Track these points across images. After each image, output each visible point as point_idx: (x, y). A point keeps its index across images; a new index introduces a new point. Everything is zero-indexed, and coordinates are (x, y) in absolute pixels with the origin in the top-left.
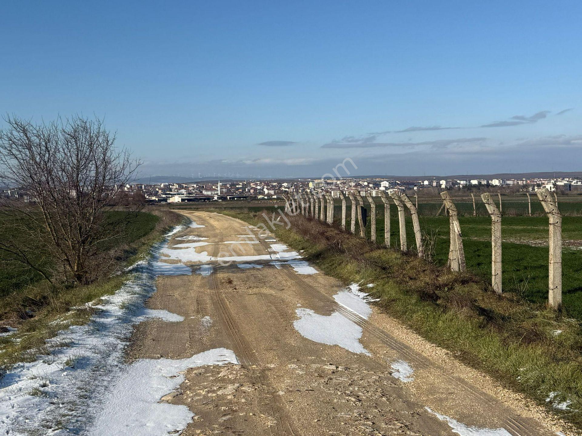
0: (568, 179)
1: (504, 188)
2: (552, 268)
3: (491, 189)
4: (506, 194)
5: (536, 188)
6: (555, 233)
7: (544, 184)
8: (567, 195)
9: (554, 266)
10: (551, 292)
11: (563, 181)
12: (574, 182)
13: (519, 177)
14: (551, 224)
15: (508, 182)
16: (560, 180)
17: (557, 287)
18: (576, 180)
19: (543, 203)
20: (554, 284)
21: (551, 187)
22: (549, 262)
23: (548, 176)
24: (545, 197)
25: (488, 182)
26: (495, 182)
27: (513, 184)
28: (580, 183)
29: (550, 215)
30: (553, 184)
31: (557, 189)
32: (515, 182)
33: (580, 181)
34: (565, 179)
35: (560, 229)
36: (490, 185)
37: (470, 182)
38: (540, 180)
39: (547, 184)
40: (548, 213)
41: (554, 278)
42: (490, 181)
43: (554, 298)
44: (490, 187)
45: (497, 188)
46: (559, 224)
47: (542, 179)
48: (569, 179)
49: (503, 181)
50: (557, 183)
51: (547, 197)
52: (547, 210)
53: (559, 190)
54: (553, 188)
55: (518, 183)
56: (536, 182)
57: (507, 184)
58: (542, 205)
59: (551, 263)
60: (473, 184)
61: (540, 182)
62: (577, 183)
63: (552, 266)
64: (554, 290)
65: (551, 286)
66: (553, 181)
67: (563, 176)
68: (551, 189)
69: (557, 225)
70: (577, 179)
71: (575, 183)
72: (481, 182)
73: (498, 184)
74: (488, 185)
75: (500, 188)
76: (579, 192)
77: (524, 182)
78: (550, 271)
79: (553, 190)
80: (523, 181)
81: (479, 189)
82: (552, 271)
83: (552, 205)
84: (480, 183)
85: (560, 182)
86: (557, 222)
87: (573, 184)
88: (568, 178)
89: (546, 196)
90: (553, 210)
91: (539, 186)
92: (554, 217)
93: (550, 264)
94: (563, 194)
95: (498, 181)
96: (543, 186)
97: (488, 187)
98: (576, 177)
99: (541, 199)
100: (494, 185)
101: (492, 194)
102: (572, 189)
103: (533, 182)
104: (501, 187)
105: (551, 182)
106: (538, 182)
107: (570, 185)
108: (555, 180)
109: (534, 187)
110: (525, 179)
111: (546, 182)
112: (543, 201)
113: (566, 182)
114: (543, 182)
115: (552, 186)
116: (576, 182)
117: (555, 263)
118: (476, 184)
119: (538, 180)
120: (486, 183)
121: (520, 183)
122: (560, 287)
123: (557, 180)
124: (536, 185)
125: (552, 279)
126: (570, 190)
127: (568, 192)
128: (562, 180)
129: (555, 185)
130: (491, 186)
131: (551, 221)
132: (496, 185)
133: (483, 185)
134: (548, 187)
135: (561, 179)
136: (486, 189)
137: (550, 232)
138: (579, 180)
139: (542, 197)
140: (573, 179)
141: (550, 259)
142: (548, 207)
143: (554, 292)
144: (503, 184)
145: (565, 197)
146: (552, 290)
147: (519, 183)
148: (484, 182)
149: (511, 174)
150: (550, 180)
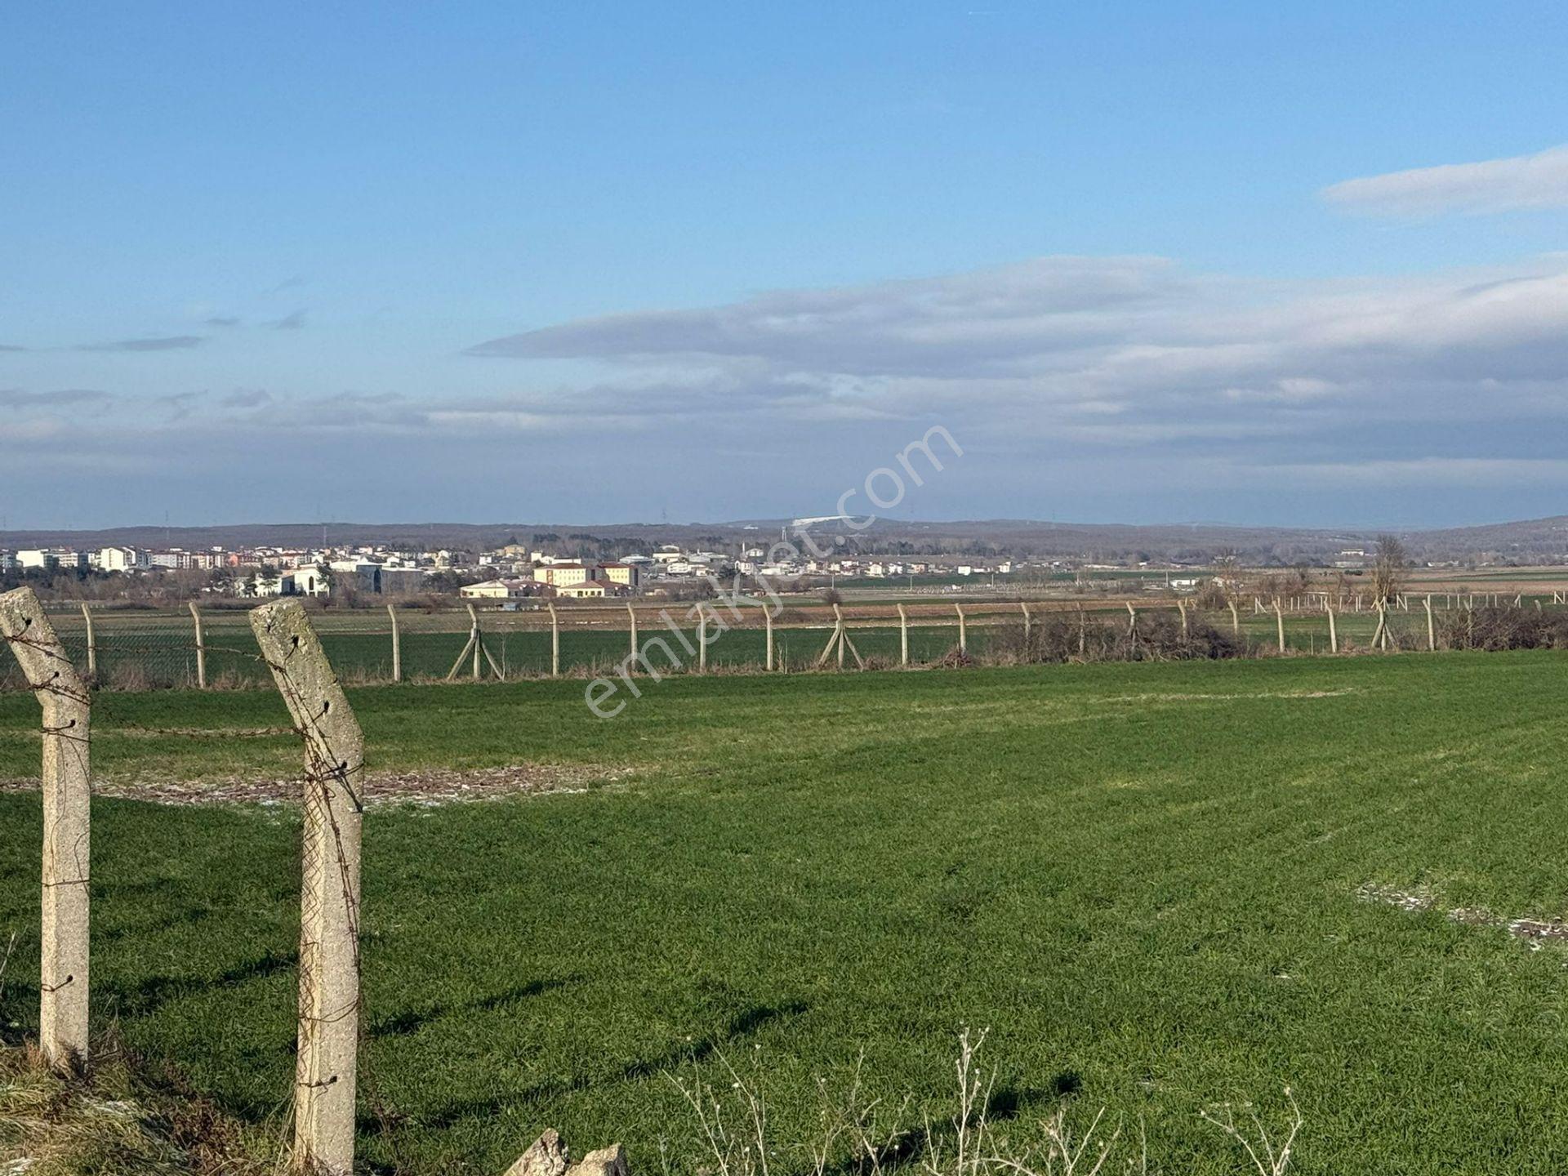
0: (370, 551)
1: (143, 581)
2: (53, 905)
3: (96, 586)
4: (149, 603)
5: (259, 581)
6: (62, 764)
7: (287, 567)
8: (366, 606)
9: (58, 896)
10: (47, 999)
11: (353, 557)
12: (392, 559)
13: (197, 540)
14: (47, 730)
15: (159, 560)
16: (343, 553)
17: (70, 978)
18: (397, 554)
19: (17, 648)
20: (58, 967)
21: (311, 579)
22: (44, 881)
23: (304, 538)
24: (23, 626)
25: (83, 559)
26: (112, 560)
27: (179, 568)
28: (413, 564)
29: (44, 696)
30: (320, 569)
31: (332, 585)
32: (186, 561)
33: (410, 559)
34: (363, 550)
35: (82, 749)
36: (91, 572)
37: (13, 559)
38: (276, 555)
39: (299, 568)
40: (37, 687)
41: (58, 945)
42: (91, 557)
43: (59, 1022)
44: (90, 578)
45: (117, 582)
46: (79, 731)
47: (280, 550)
48: (375, 550)
49: (139, 554)
50: (333, 566)
51: (33, 623)
52: (33, 677)
53: (339, 590)
54: (321, 581)
55: (196, 562)
56: (261, 559)
57: (155, 568)
58: (13, 657)
59: (47, 886)
60: (25, 566)
61: (275, 562)
62: (402, 565)
63: (53, 897)
64: (61, 992)
65: (48, 977)
66: (320, 559)
67: (352, 538)
68: (311, 587)
69: (70, 732)
70: (402, 548)
71: (393, 565)
72: (57, 560)
73: (123, 568)
74: (85, 571)
75: (128, 581)
76: (407, 598)
77: (219, 562)
78: (44, 918)
79: (318, 588)
80: (213, 554)
81: (50, 585)
82: (53, 918)
83: (50, 654)
84: (52, 563)
85: (344, 559)
86: (73, 723)
87: (386, 566)
88: (371, 545)
89: (28, 622)
90: (57, 674)
91: (269, 573)
92: (58, 704)
93: (44, 889)
94: (354, 604)
95: (122, 553)
96: (286, 573)
97: (85, 578)
98: (400, 541)
99: (9, 634)
100: (108, 569)
101: (97, 603)
102: (383, 588)
103: (250, 558)
104: (134, 579)
105: (313, 559)
106: (266, 561)
107: (378, 574)
108: (328, 552)
109: (253, 577)
110: (219, 549)
111: (296, 560)
112: (14, 639)
113: (365, 562)
114: (285, 559)
115: (316, 575)
116: (398, 561)
117: (64, 882)
118: (37, 567)
119: (268, 553)
120: (76, 565)
121: (204, 562)
122: (82, 981)
123: (333, 552)
124: (258, 570)
125: (53, 948)
126: (378, 589)
127: (369, 597)
128: (351, 553)
129: (324, 570)
130: (97, 574)
131: (50, 718)
132: (115, 572)
133: (65, 572)
134: (302, 579)
135: (348, 548)
136: (74, 584)
137: (45, 763)
138: (407, 556)
139: (13, 624)
140: (389, 550)
141: (45, 870)
142: (37, 665)
143: (58, 999)
144: (142, 566)
145: (359, 614)
146: (53, 990)
147: (201, 565)
148: (69, 560)
149: (171, 530)
150: (309, 553)
